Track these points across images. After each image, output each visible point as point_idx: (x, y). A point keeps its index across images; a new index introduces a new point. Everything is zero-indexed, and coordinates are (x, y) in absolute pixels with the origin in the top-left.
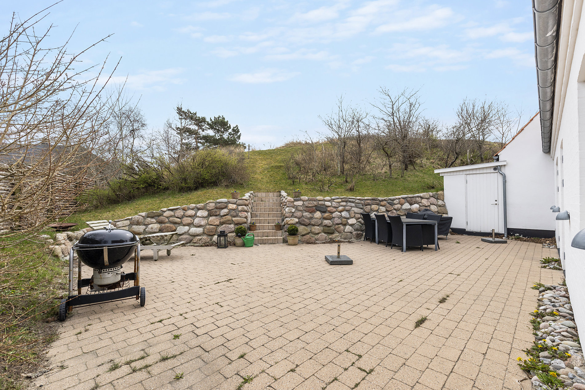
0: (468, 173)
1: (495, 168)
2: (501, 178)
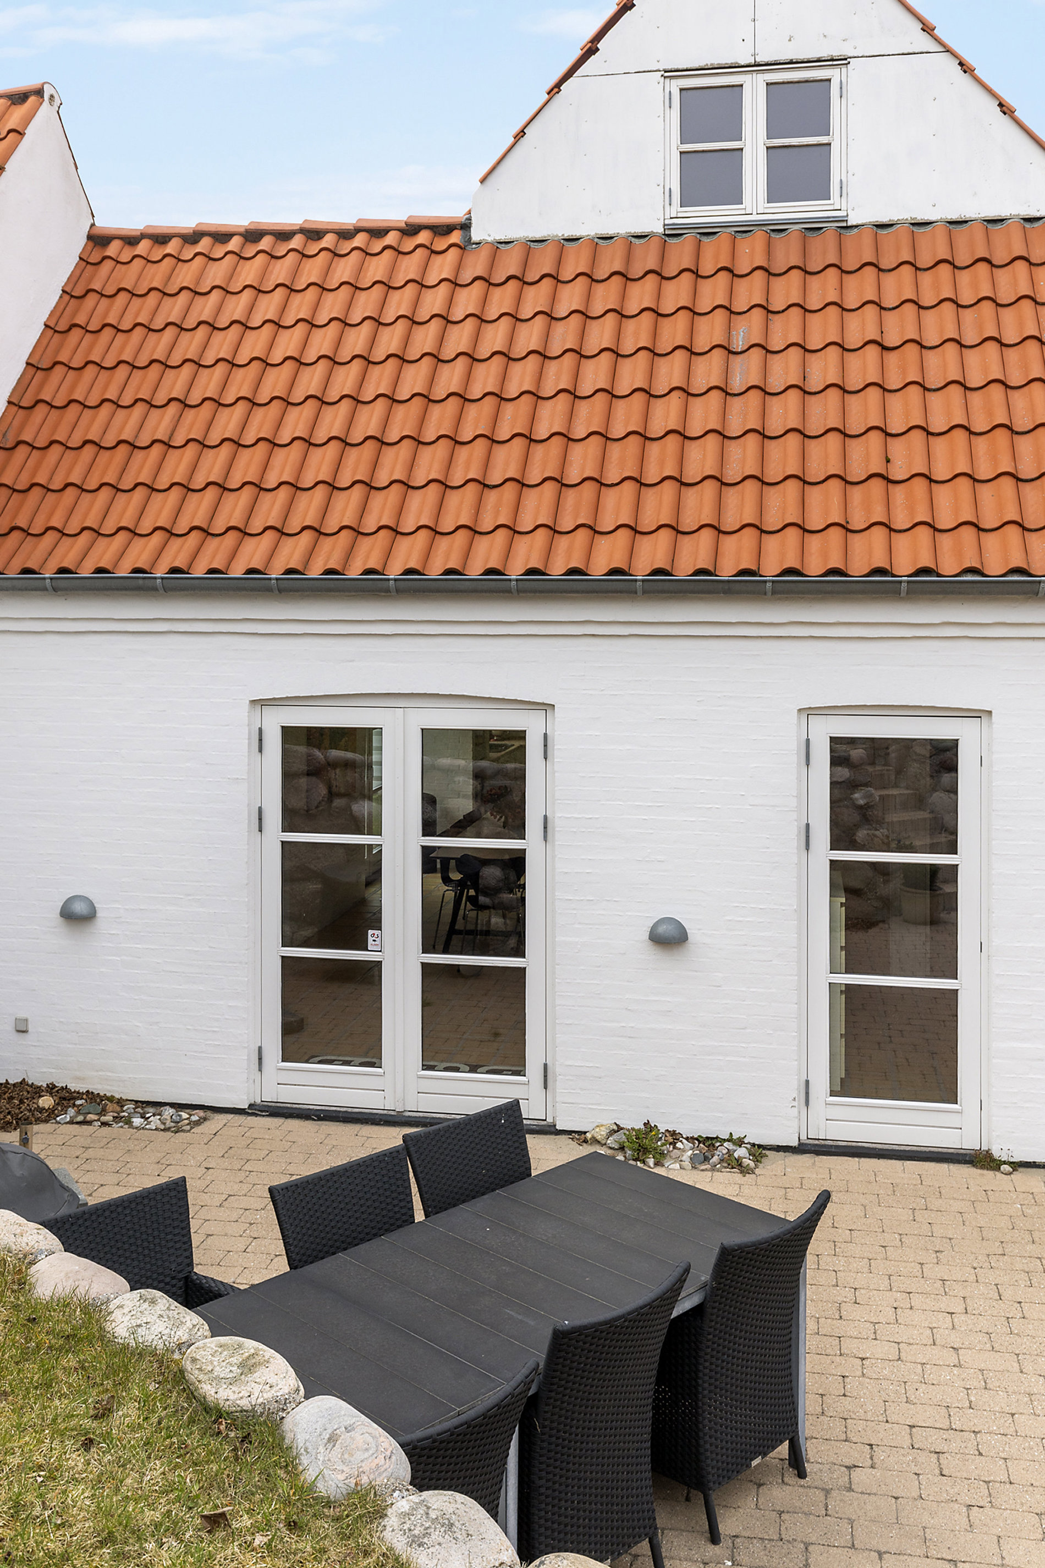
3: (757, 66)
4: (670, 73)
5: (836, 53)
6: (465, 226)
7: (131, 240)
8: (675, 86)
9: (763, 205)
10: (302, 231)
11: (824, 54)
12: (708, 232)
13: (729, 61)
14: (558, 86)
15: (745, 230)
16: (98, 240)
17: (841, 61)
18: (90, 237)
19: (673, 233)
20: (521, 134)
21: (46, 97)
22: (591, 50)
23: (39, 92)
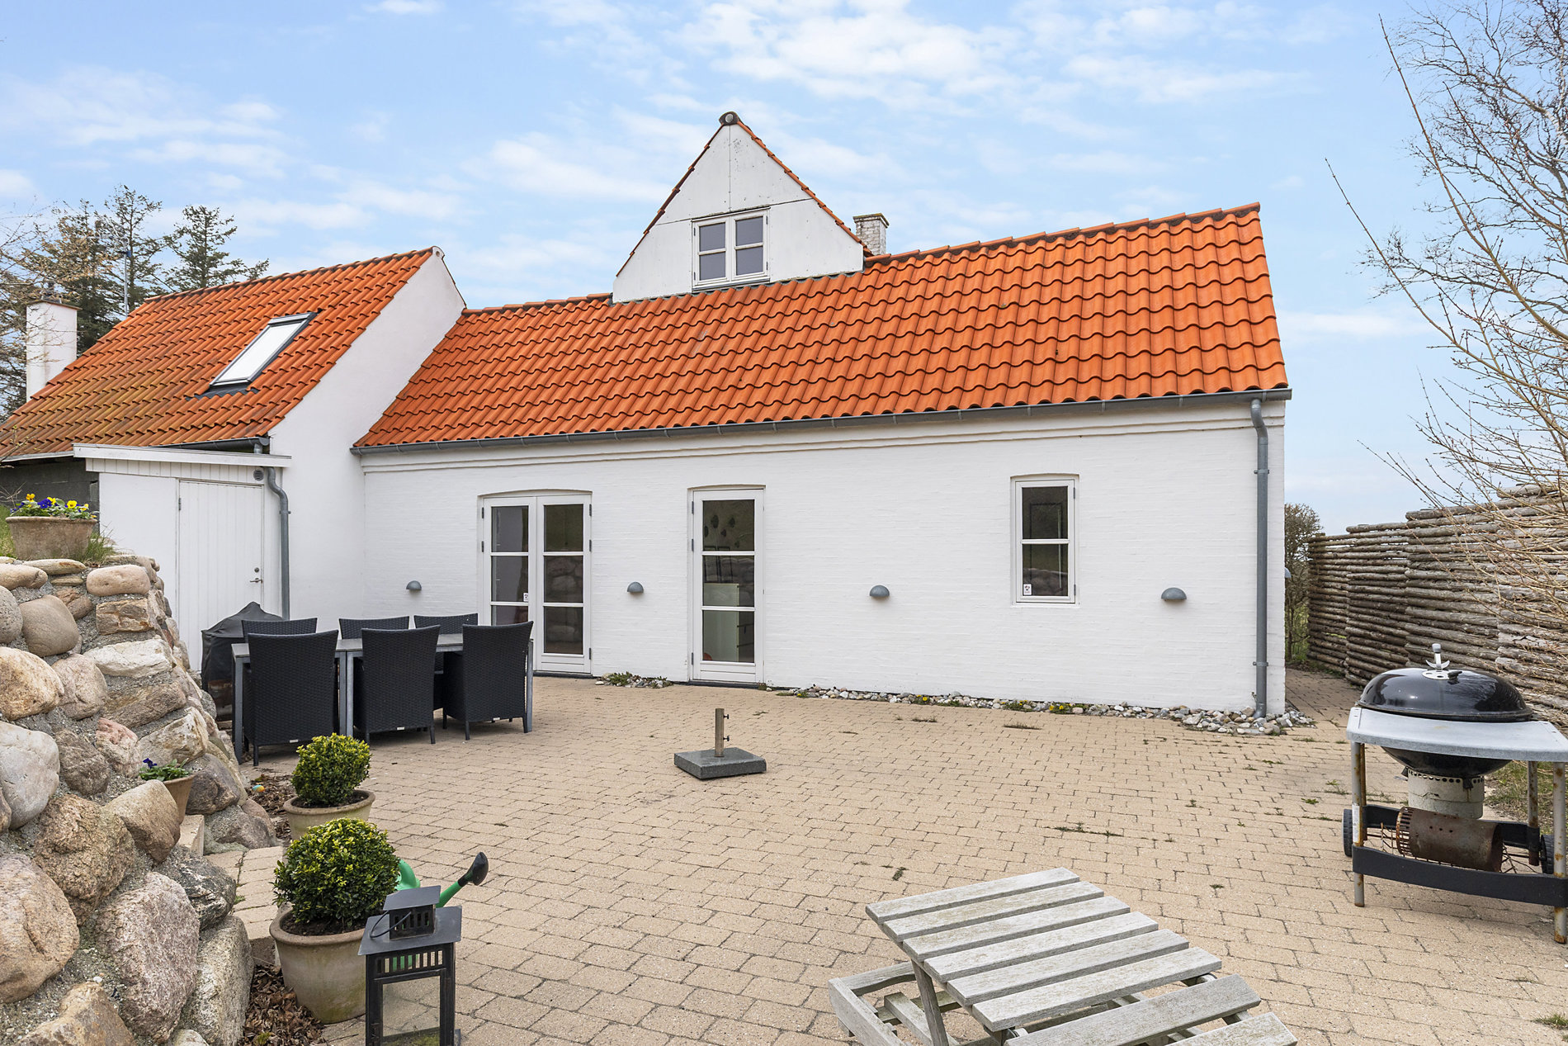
0: (186, 474)
1: (260, 472)
2: (271, 505)
3: (731, 213)
4: (694, 220)
5: (764, 204)
6: (611, 296)
7: (478, 314)
8: (696, 226)
9: (734, 276)
10: (546, 304)
11: (759, 205)
12: (710, 291)
13: (719, 212)
14: (648, 230)
15: (725, 288)
16: (466, 314)
17: (766, 207)
18: (463, 314)
19: (696, 292)
20: (633, 252)
21: (434, 252)
22: (661, 212)
23: (430, 251)
